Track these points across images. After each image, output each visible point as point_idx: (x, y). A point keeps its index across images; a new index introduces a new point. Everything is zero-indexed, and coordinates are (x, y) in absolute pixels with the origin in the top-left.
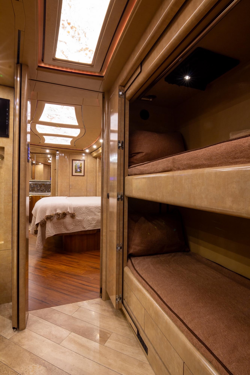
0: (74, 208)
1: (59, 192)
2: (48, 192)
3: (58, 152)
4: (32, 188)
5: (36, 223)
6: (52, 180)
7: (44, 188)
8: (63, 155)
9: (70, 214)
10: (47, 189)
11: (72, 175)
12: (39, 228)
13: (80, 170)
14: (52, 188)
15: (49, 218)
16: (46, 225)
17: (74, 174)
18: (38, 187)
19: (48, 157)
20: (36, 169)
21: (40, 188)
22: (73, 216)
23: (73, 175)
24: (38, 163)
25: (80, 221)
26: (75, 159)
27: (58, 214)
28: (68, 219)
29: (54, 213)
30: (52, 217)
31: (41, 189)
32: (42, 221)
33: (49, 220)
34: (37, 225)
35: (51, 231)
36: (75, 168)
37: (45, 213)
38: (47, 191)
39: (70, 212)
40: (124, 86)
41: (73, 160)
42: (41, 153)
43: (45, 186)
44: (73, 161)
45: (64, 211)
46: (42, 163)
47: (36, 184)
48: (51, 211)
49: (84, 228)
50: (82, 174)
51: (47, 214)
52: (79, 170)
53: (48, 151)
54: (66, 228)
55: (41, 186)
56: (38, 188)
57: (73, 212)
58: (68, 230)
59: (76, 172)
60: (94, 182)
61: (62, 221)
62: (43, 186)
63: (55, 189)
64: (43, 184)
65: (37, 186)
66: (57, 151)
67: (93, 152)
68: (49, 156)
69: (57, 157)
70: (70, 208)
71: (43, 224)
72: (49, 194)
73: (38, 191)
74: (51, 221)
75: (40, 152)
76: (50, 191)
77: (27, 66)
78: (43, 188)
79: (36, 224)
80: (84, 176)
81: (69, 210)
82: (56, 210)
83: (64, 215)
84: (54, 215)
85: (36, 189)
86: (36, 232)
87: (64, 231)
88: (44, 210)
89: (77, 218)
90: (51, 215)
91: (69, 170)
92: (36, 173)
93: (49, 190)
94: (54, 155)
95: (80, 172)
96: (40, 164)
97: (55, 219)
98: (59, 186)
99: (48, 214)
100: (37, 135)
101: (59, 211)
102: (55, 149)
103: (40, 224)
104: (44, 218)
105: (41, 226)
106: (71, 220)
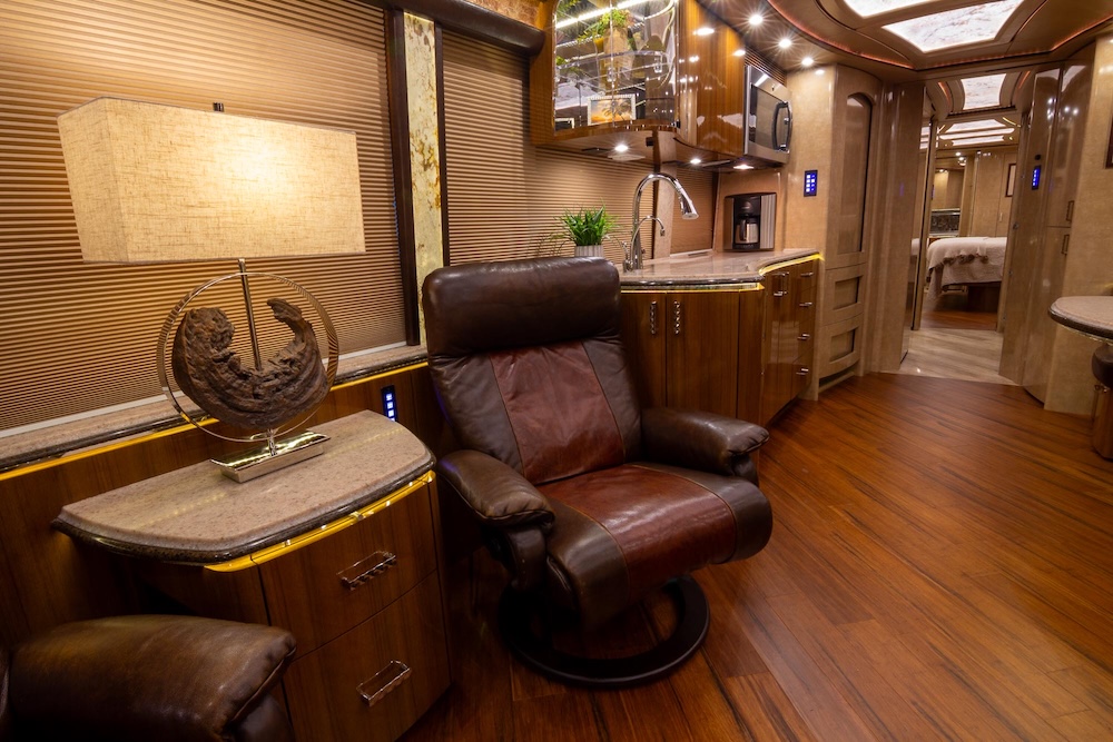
0: (987, 249)
1: (974, 228)
2: (952, 229)
3: (979, 152)
5: (930, 267)
6: (963, 207)
8: (989, 154)
9: (979, 256)
10: (950, 226)
11: (1007, 196)
12: (934, 273)
14: (962, 223)
15: (948, 261)
16: (944, 270)
17: (1011, 192)
19: (958, 161)
21: (937, 224)
22: (984, 260)
23: (1009, 194)
24: (939, 170)
25: (994, 267)
26: (1015, 162)
27: (961, 257)
28: (976, 264)
29: (957, 255)
30: (952, 261)
32: (938, 265)
33: (948, 264)
34: (931, 269)
35: (949, 277)
37: (944, 255)
39: (980, 254)
41: (1010, 165)
42: (946, 157)
43: (948, 220)
44: (1013, 166)
45: (970, 252)
46: (945, 170)
48: (953, 252)
53: (958, 154)
54: (972, 276)
55: (940, 221)
57: (985, 254)
58: (974, 279)
61: (967, 265)
63: (967, 224)
66: (977, 151)
68: (961, 159)
70: (981, 249)
71: (939, 269)
72: (957, 233)
74: (951, 264)
76: (956, 228)
78: (944, 223)
81: (978, 251)
82: (959, 251)
83: (971, 258)
84: (956, 257)
86: (929, 280)
87: (969, 280)
88: (942, 251)
89: (991, 263)
90: (951, 258)
91: (1001, 186)
93: (956, 226)
94: (971, 157)
96: (941, 171)
97: (957, 263)
98: (975, 218)
99: (947, 256)
101: (963, 253)
102: (971, 152)
103: (935, 269)
104: (942, 261)
105: (937, 271)
106: (981, 264)
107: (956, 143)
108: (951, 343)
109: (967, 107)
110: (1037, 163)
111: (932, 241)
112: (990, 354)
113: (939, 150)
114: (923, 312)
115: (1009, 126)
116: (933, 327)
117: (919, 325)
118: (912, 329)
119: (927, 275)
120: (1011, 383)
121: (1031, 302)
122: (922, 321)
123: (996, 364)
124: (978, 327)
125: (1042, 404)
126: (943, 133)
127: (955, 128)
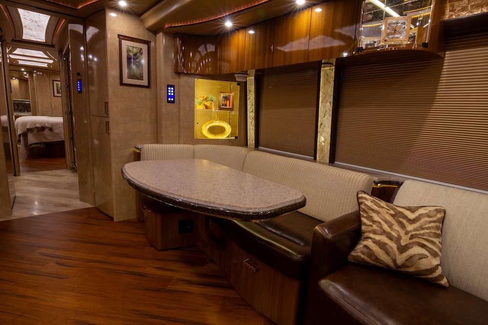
0: (51, 124)
1: (40, 112)
2: (27, 111)
3: (35, 71)
5: (18, 134)
6: (31, 99)
7: (22, 108)
9: (48, 127)
10: (26, 109)
11: (54, 96)
12: (22, 137)
14: (32, 108)
15: (30, 130)
16: (28, 135)
22: (51, 129)
25: (57, 134)
27: (37, 128)
28: (47, 132)
29: (34, 127)
30: (32, 130)
31: (19, 109)
32: (24, 132)
33: (30, 132)
34: (20, 135)
35: (32, 139)
36: (57, 89)
37: (26, 126)
39: (48, 126)
40: (67, 55)
41: (53, 81)
42: (16, 70)
43: (23, 106)
45: (42, 125)
46: (16, 78)
48: (31, 125)
49: (62, 139)
53: (23, 70)
54: (46, 138)
55: (19, 106)
57: (50, 126)
58: (47, 140)
59: (58, 93)
61: (41, 132)
63: (36, 109)
64: (21, 103)
68: (25, 73)
69: (34, 74)
70: (48, 123)
71: (25, 135)
72: (30, 114)
74: (32, 132)
75: (14, 70)
77: (5, 41)
82: (35, 125)
83: (43, 128)
86: (19, 141)
87: (44, 141)
88: (24, 124)
89: (55, 131)
90: (31, 128)
91: (50, 90)
93: (29, 110)
94: (30, 73)
96: (14, 78)
97: (35, 131)
98: (39, 106)
99: (28, 127)
100: (9, 59)
101: (38, 125)
102: (31, 70)
103: (22, 135)
104: (25, 130)
106: (49, 132)
107: (21, 62)
108: (44, 182)
109: (25, 37)
110: (79, 78)
111: (17, 117)
112: (70, 186)
113: (10, 65)
114: (20, 161)
115: (50, 58)
116: (29, 171)
117: (19, 172)
118: (15, 175)
119: (18, 138)
120: (88, 205)
121: (90, 158)
122: (21, 168)
123: (76, 193)
124: (57, 169)
125: (112, 219)
126: (11, 52)
127: (18, 51)
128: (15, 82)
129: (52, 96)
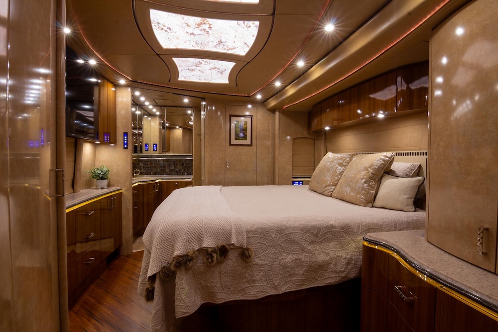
0: (248, 232)
3: (204, 103)
4: (161, 167)
5: (150, 274)
6: (195, 152)
7: (181, 168)
8: (214, 108)
9: (236, 248)
10: (186, 170)
11: (230, 145)
12: (157, 285)
13: (244, 134)
14: (195, 168)
15: (183, 262)
16: (176, 281)
17: (234, 142)
18: (172, 166)
19: (187, 114)
20: (171, 136)
21: (174, 168)
22: (244, 254)
23: (232, 143)
24: (175, 126)
26: (234, 114)
27: (204, 251)
28: (232, 264)
29: (197, 248)
30: (190, 262)
31: (176, 169)
32: (164, 267)
33: (183, 268)
34: (153, 278)
36: (236, 131)
37: (173, 248)
38: (186, 173)
39: (237, 243)
41: (231, 116)
42: (176, 105)
43: (183, 164)
44: (232, 118)
46: (180, 127)
47: (167, 161)
48: (189, 242)
49: (275, 287)
50: (248, 142)
51: (176, 253)
52: (242, 135)
53: (186, 101)
54: (227, 287)
55: (177, 165)
56: (171, 168)
59: (236, 139)
60: (270, 156)
61: (216, 267)
62: (179, 163)
63: (199, 169)
64: (180, 161)
65: (169, 164)
66: (203, 99)
67: (270, 100)
68: (189, 112)
69: (202, 113)
70: (238, 233)
71: (167, 276)
73: (171, 173)
75: (173, 104)
76: (191, 173)
78: (179, 167)
79: (150, 277)
80: (251, 145)
82: (200, 239)
83: (223, 252)
84: (196, 253)
85: (167, 170)
86: (150, 296)
87: (223, 297)
88: (170, 238)
89: (257, 261)
90: (187, 256)
91: (224, 135)
92: (171, 142)
93: (190, 171)
94: (197, 109)
95: (245, 137)
96: (177, 127)
97: (199, 263)
98: (206, 164)
100: (158, 55)
101: (209, 243)
103: (160, 277)
104: (171, 260)
105: (163, 282)
128: (178, 132)
129: (228, 144)
